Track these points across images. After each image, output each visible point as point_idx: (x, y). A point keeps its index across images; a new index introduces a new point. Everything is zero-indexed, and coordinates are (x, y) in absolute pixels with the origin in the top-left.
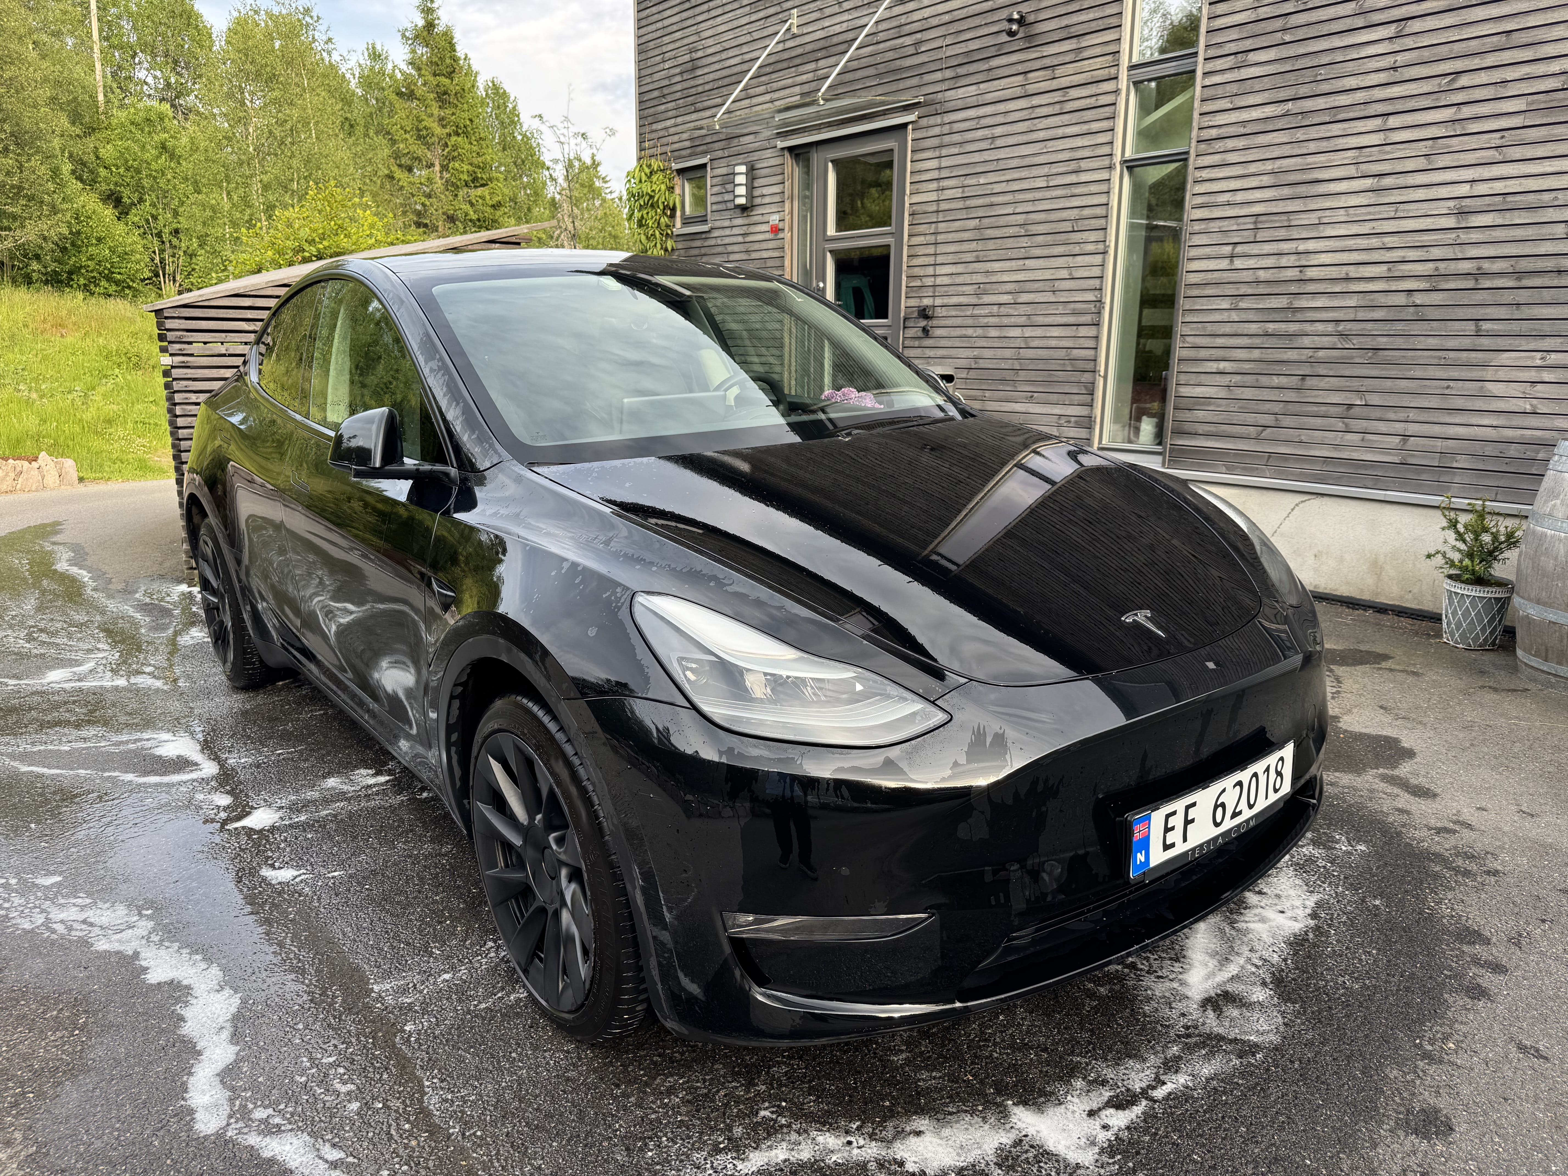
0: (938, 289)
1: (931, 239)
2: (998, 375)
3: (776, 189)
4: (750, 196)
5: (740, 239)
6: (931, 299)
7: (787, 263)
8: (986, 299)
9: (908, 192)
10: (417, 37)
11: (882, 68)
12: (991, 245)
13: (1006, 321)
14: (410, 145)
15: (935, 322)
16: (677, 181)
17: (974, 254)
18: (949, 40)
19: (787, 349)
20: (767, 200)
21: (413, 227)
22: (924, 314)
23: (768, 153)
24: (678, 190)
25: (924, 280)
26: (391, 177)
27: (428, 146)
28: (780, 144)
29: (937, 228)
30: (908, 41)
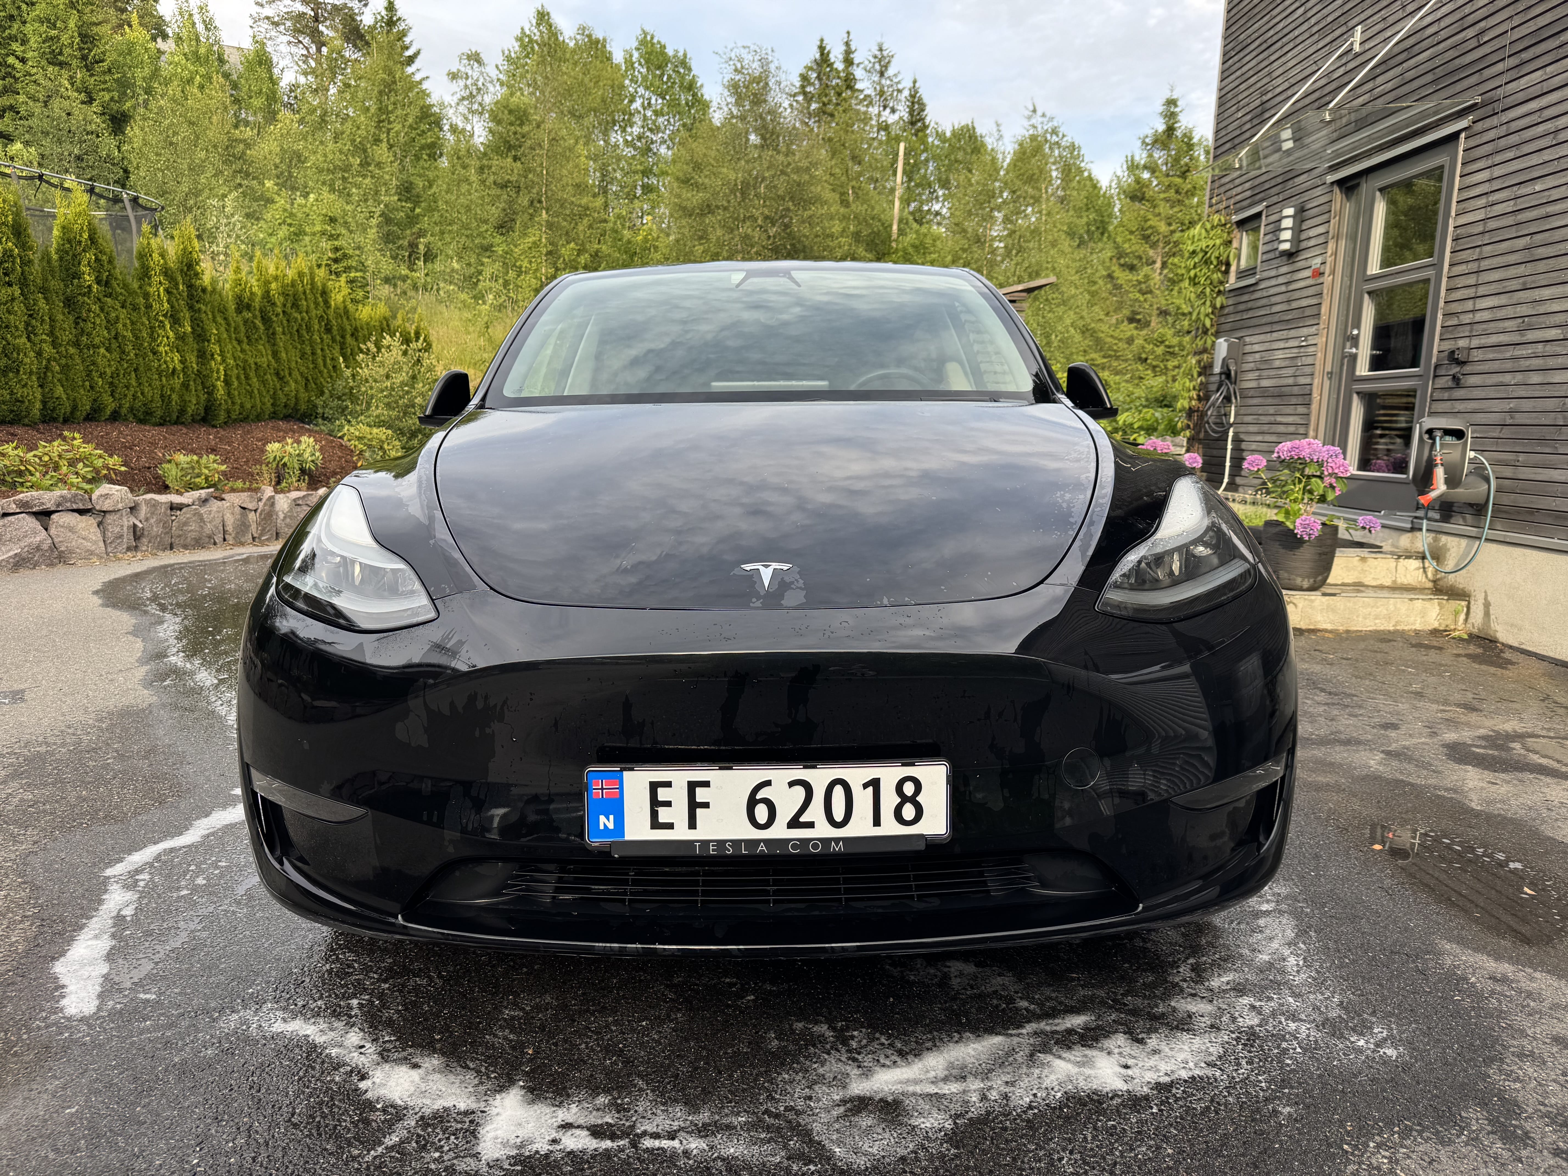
0: (1476, 327)
1: (1473, 266)
2: (1536, 432)
3: (1321, 229)
4: (1296, 239)
5: (1283, 288)
6: (1467, 340)
7: (1324, 309)
8: (1531, 336)
9: (1453, 214)
10: (1155, 141)
11: (1439, 72)
12: (1541, 266)
13: (1551, 362)
14: (1134, 246)
15: (1467, 369)
16: (1236, 233)
17: (1521, 280)
18: (1516, 21)
19: (1314, 406)
20: (1312, 242)
21: (1126, 323)
22: (1453, 358)
23: (1318, 191)
24: (1235, 244)
25: (1462, 317)
26: (1110, 276)
27: (1154, 246)
28: (1330, 178)
29: (1481, 253)
30: (1470, 33)
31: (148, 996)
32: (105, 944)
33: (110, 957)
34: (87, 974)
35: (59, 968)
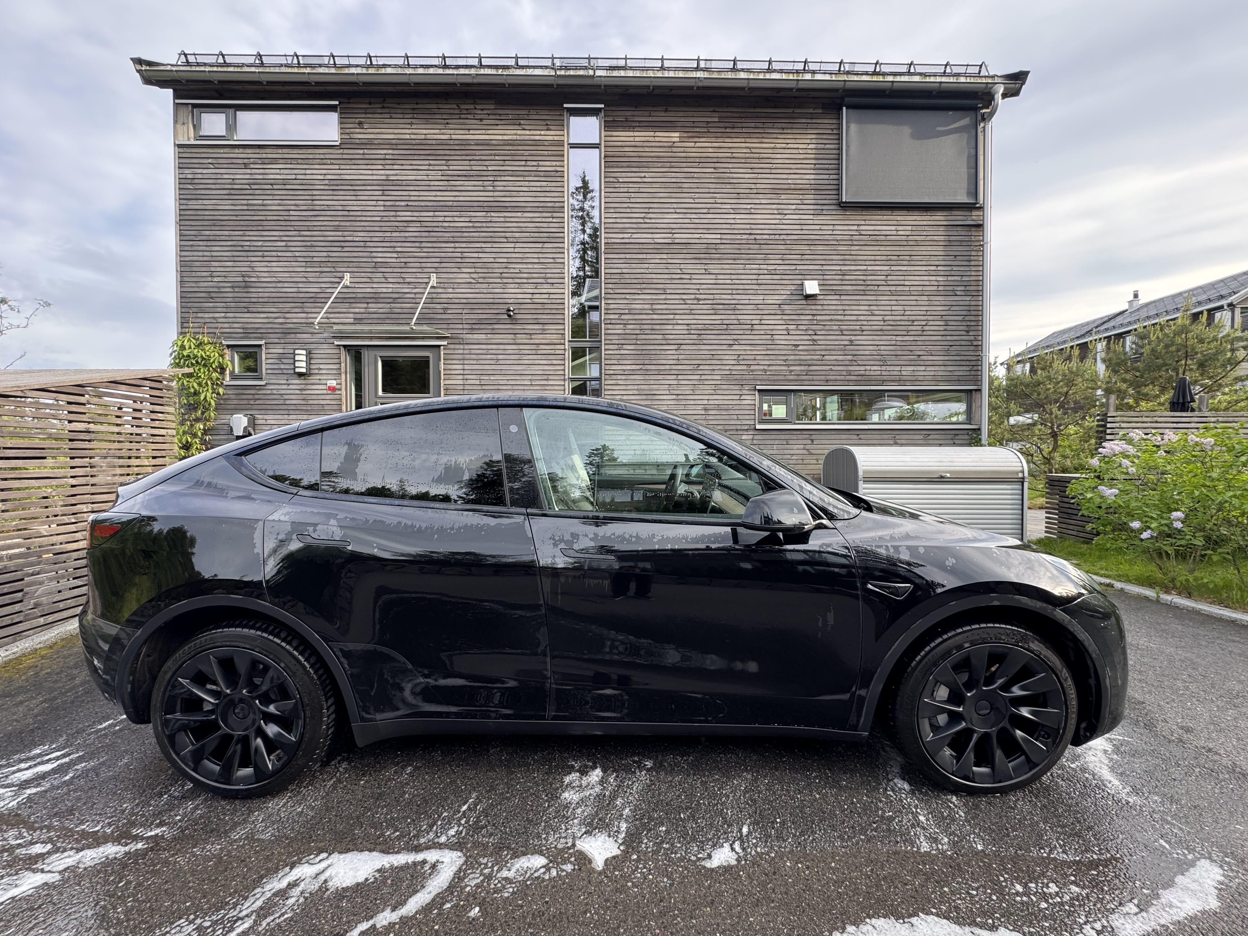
3: (332, 367)
4: (308, 368)
5: (297, 392)
9: (443, 378)
16: (226, 352)
18: (466, 311)
20: (323, 372)
23: (326, 347)
24: (226, 357)
28: (335, 343)
30: (438, 306)
31: (1164, 844)
32: (1167, 896)
33: (1169, 884)
34: (1194, 884)
35: (1214, 904)
